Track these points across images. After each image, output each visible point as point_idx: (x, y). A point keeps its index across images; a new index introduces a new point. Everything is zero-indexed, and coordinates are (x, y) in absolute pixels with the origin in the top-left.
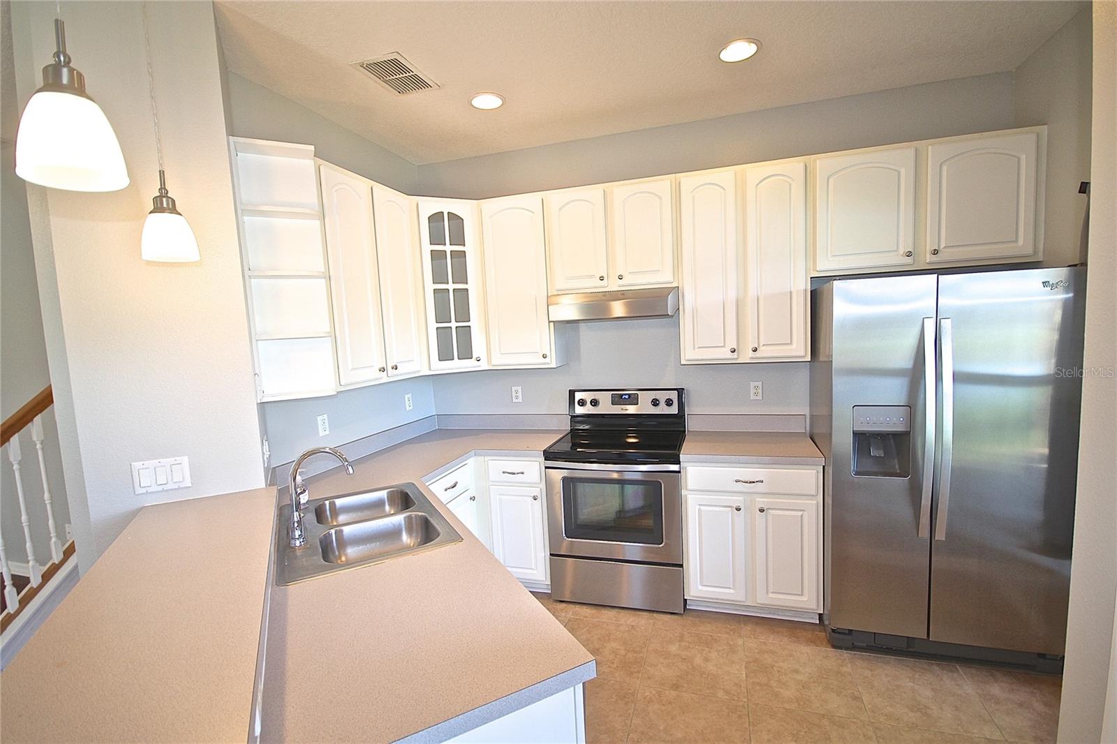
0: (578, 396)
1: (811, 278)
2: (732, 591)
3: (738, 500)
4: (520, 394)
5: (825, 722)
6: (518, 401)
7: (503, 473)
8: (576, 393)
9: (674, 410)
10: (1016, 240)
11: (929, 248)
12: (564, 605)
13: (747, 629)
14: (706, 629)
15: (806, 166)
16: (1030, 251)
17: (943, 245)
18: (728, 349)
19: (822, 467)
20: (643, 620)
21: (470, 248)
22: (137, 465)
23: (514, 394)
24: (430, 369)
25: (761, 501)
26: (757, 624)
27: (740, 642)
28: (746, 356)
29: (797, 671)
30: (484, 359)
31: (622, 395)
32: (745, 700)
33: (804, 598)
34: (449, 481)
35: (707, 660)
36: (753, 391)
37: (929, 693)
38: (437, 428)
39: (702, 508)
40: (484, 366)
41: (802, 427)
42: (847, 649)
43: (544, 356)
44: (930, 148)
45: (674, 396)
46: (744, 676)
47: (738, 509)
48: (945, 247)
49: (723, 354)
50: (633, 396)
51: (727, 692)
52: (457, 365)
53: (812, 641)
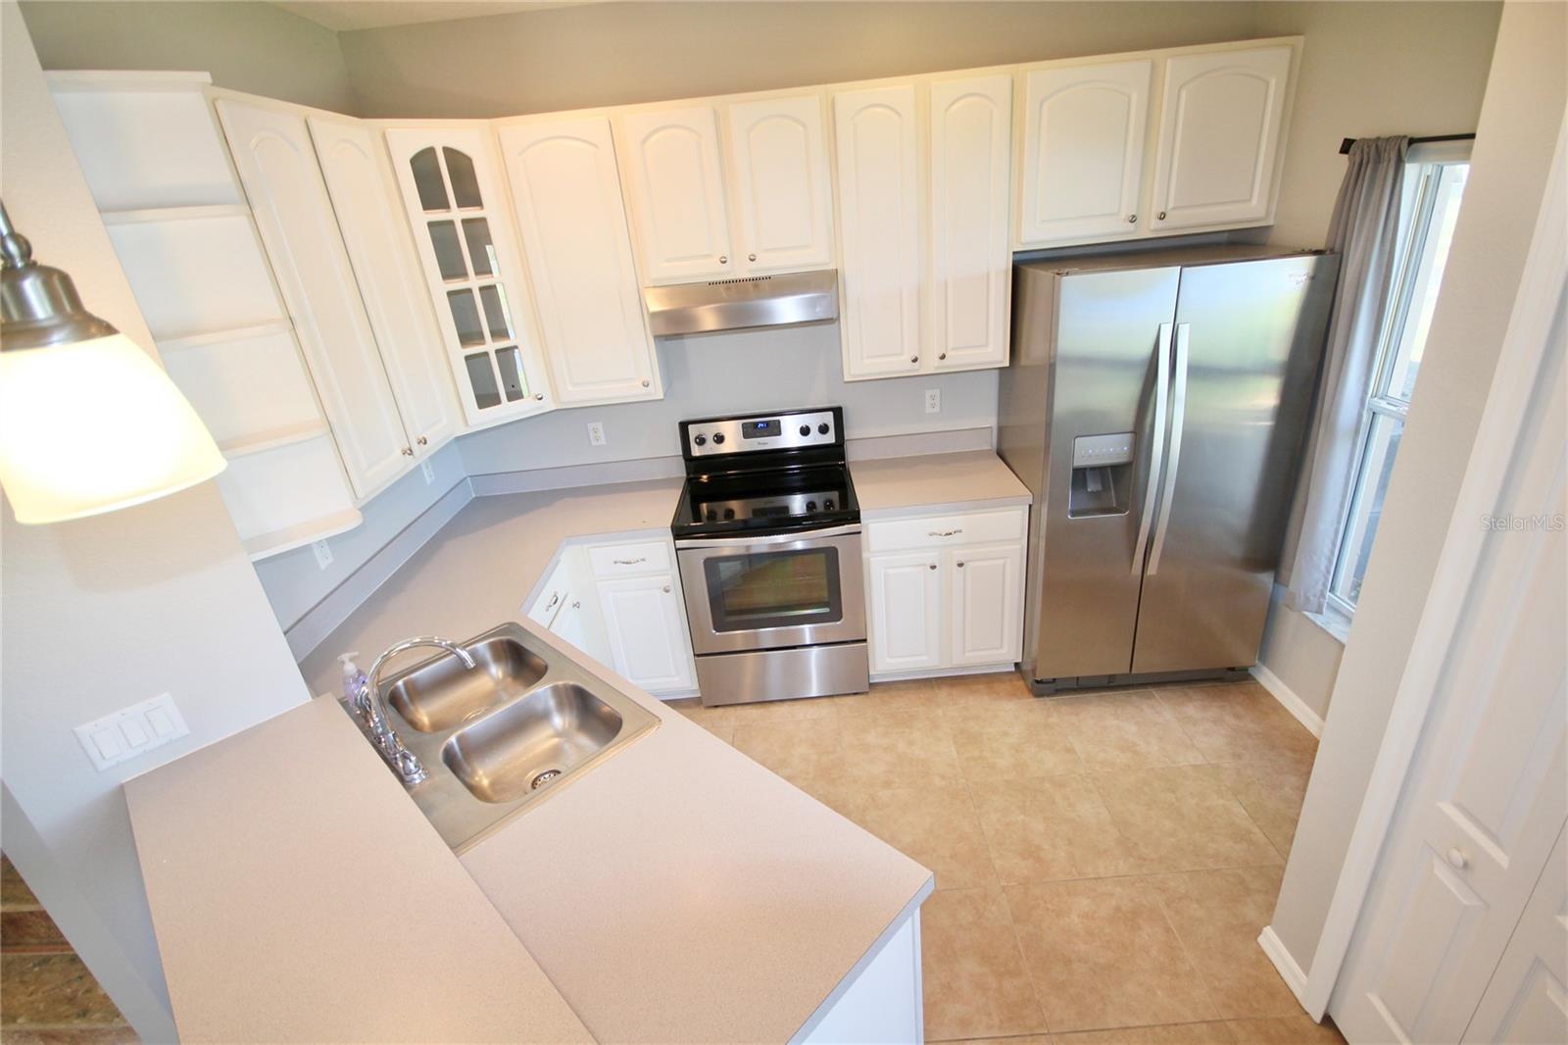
0: (693, 431)
1: (1014, 253)
2: (924, 658)
3: (932, 557)
4: (601, 434)
5: (1047, 785)
6: (600, 447)
7: (615, 562)
8: (690, 427)
9: (830, 438)
10: (1250, 200)
11: (1156, 210)
12: (719, 711)
13: (943, 694)
14: (901, 703)
15: (1013, 82)
16: (1262, 213)
17: (1171, 205)
18: (907, 357)
19: (1028, 507)
20: (825, 709)
21: (491, 209)
22: (85, 729)
23: (592, 434)
24: (467, 424)
25: (960, 554)
26: (952, 686)
27: (940, 712)
28: (930, 365)
29: (1006, 734)
30: (547, 395)
31: (756, 424)
32: (963, 780)
33: (1004, 651)
34: (545, 597)
35: (911, 743)
36: (928, 401)
37: (1133, 728)
38: (474, 496)
39: (890, 571)
40: (548, 405)
41: (989, 443)
42: (1049, 695)
43: (646, 385)
44: (1169, 61)
45: (828, 418)
46: (955, 753)
47: (933, 567)
48: (1174, 209)
49: (900, 365)
50: (772, 423)
51: (943, 777)
52: (505, 411)
53: (1013, 695)
